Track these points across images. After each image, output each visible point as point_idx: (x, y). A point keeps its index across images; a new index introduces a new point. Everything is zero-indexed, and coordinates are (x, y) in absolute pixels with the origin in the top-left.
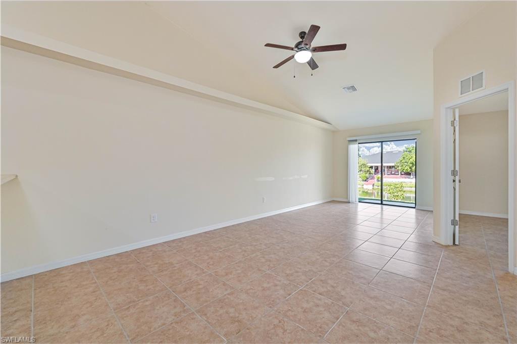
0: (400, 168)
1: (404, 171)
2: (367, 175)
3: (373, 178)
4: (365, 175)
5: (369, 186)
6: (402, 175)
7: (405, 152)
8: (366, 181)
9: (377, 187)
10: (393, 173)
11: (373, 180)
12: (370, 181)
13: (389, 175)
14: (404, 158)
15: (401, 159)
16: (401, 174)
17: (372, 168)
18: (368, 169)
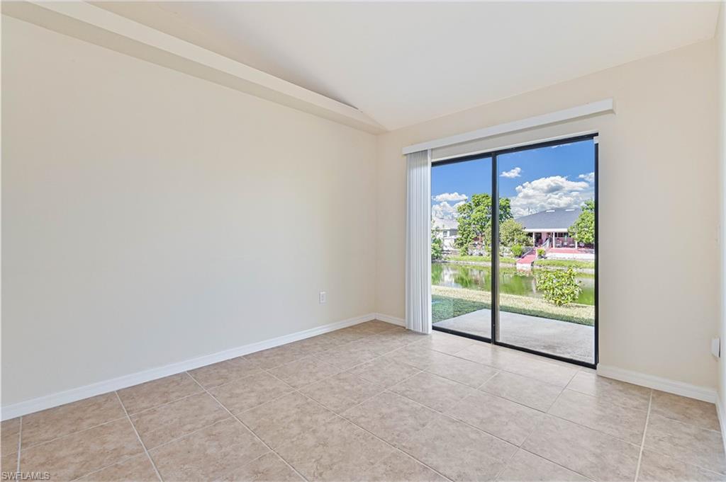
0: (576, 236)
1: (584, 240)
2: (523, 247)
3: (532, 252)
4: (518, 247)
5: (525, 265)
6: (581, 247)
7: (585, 211)
8: (520, 257)
9: (538, 267)
10: (565, 244)
11: (532, 256)
12: (528, 257)
13: (559, 247)
14: (583, 219)
15: (579, 220)
16: (579, 246)
17: (532, 236)
18: (525, 237)
